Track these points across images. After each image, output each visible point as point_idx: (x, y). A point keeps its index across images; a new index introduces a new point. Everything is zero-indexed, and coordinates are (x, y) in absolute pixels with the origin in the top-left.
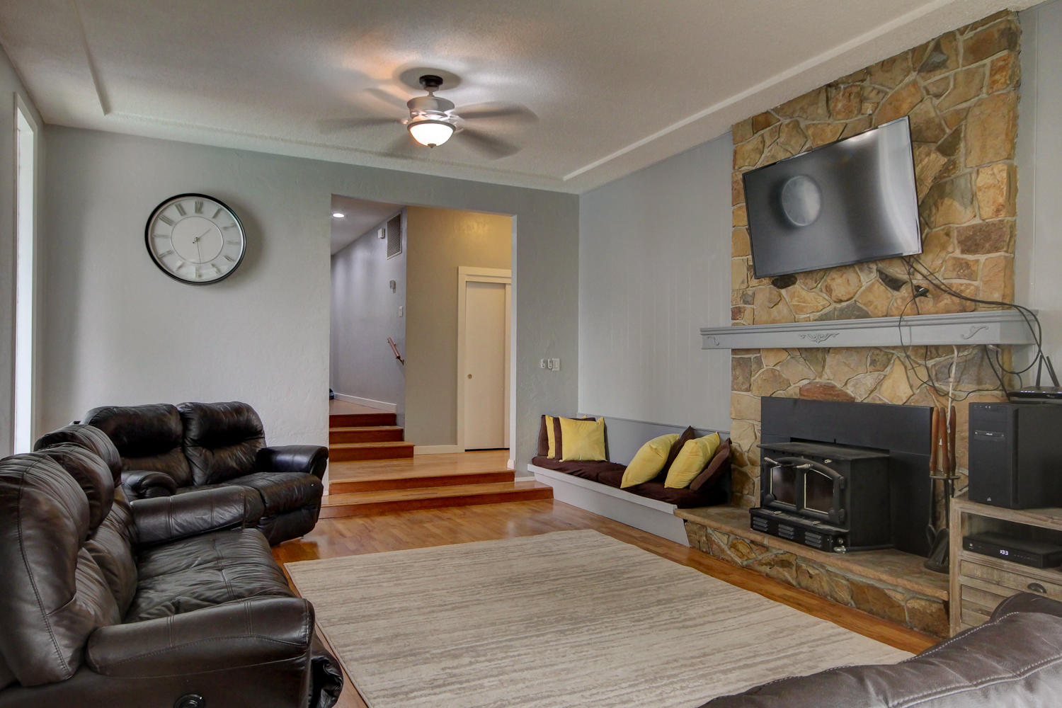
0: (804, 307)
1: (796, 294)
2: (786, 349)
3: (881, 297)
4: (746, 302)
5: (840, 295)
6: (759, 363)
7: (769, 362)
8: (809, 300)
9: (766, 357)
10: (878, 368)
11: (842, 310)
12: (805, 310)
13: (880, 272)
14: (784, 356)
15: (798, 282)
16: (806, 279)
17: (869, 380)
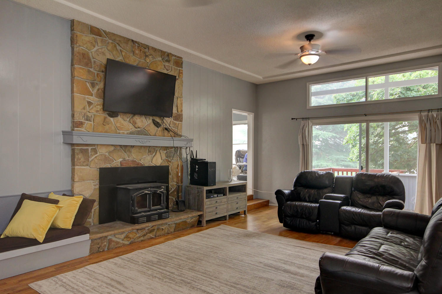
0: (123, 128)
1: (119, 122)
2: (112, 145)
3: (153, 129)
4: (87, 120)
5: (139, 125)
6: (95, 151)
7: (103, 151)
8: (125, 125)
9: (100, 148)
10: (152, 153)
11: (138, 131)
12: (123, 129)
13: (153, 120)
14: (112, 148)
15: (119, 116)
16: (123, 116)
17: (149, 158)
